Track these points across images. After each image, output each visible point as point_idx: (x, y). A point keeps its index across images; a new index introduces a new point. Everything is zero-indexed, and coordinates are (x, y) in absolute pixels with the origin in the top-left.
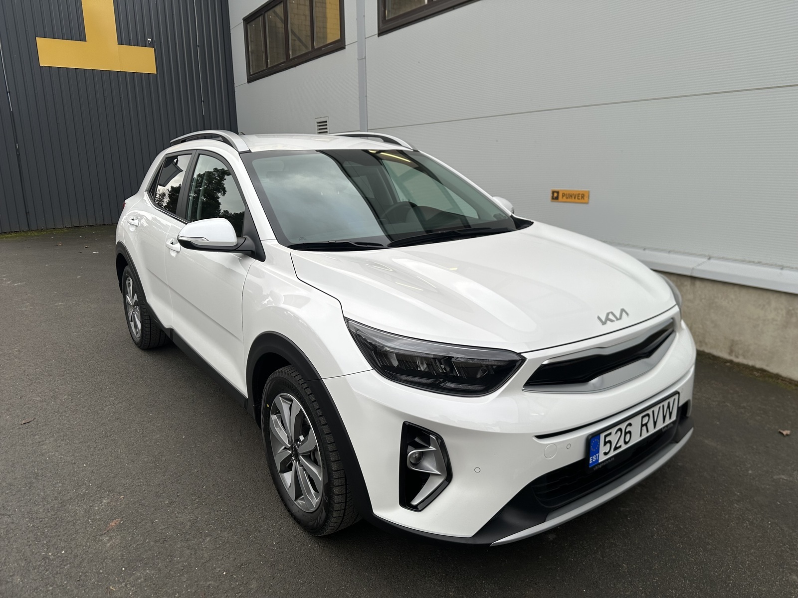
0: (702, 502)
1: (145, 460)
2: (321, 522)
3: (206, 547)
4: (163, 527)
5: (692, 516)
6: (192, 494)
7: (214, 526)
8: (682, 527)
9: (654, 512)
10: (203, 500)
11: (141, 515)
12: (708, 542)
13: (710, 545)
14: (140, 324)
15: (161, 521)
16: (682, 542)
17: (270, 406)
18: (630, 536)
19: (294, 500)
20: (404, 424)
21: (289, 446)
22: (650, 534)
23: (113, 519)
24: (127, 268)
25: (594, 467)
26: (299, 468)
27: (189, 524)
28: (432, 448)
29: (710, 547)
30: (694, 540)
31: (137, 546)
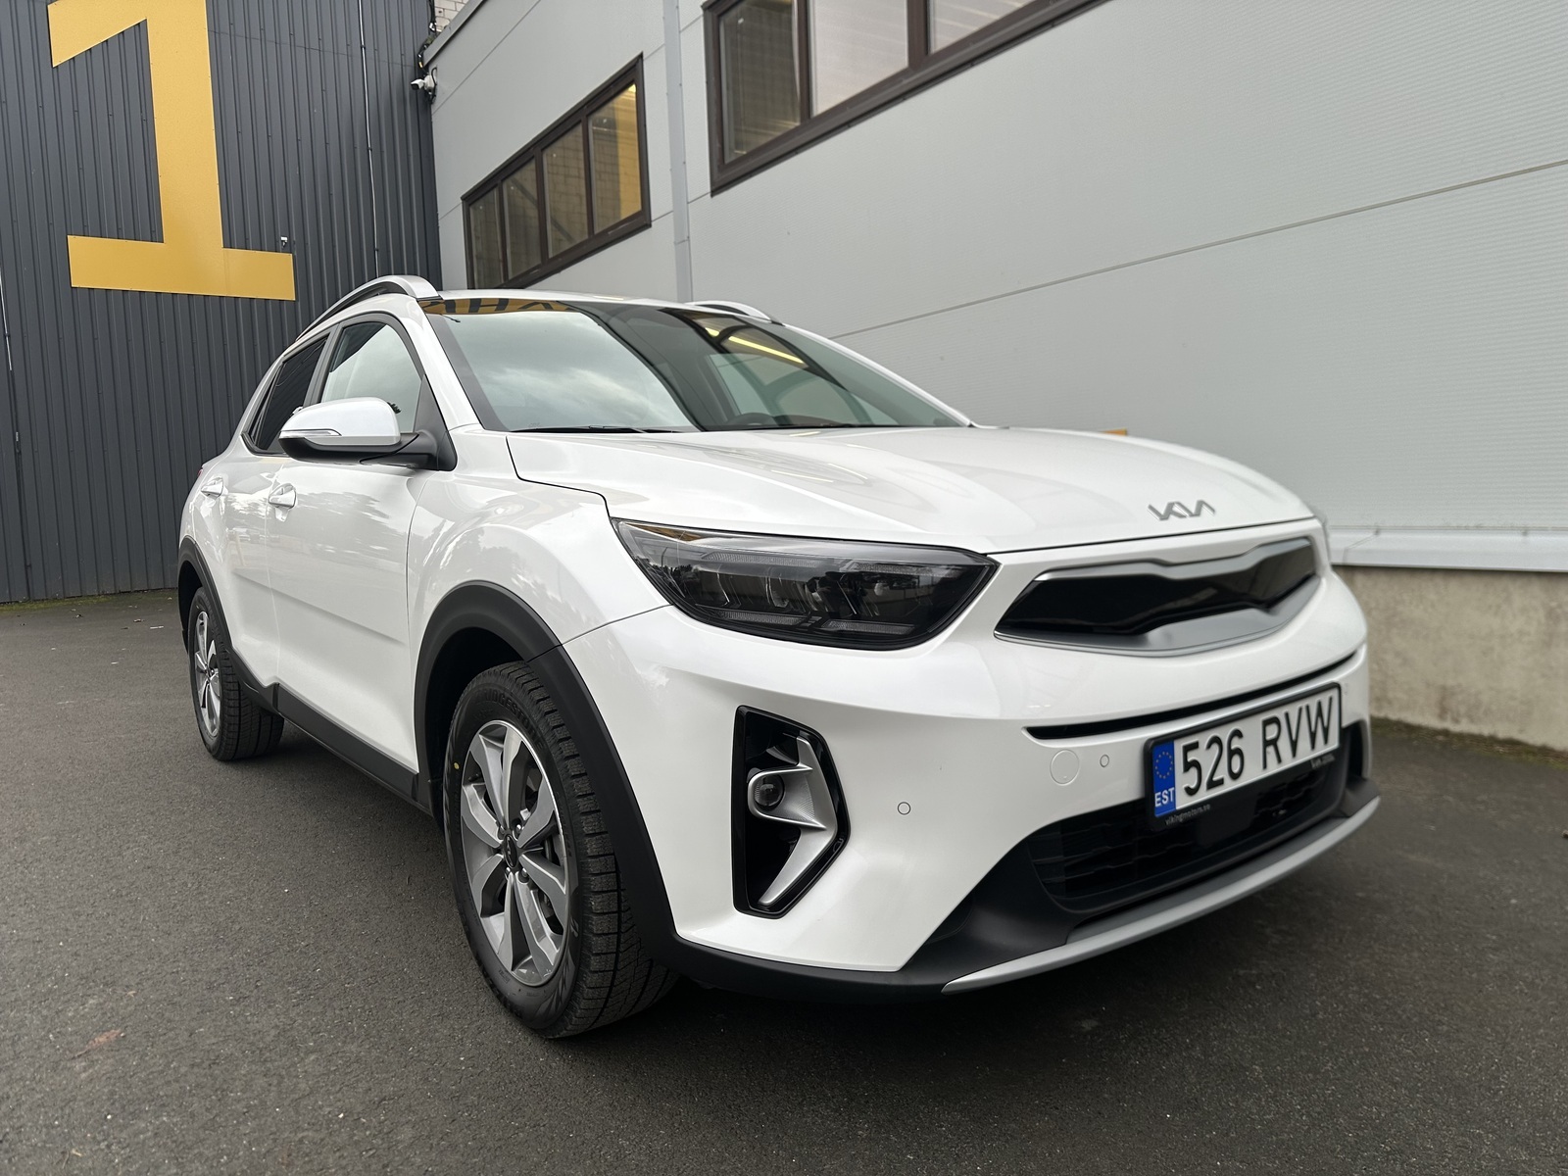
0: (1416, 954)
1: (196, 930)
2: (565, 994)
3: (306, 1072)
4: (214, 1040)
5: (1397, 977)
6: (290, 983)
7: (330, 1035)
8: (1378, 997)
9: (1312, 975)
10: (313, 992)
11: (169, 1021)
12: (1439, 1021)
13: (1444, 1024)
14: (219, 703)
15: (212, 1029)
16: (1380, 1023)
17: (461, 766)
18: (1264, 1017)
19: (509, 968)
20: (739, 713)
21: (500, 841)
22: (1308, 1012)
23: (104, 1031)
24: (200, 593)
25: (1167, 817)
26: (522, 887)
27: (273, 1032)
28: (802, 767)
29: (1445, 1028)
30: (1408, 1018)
31: (148, 1075)
